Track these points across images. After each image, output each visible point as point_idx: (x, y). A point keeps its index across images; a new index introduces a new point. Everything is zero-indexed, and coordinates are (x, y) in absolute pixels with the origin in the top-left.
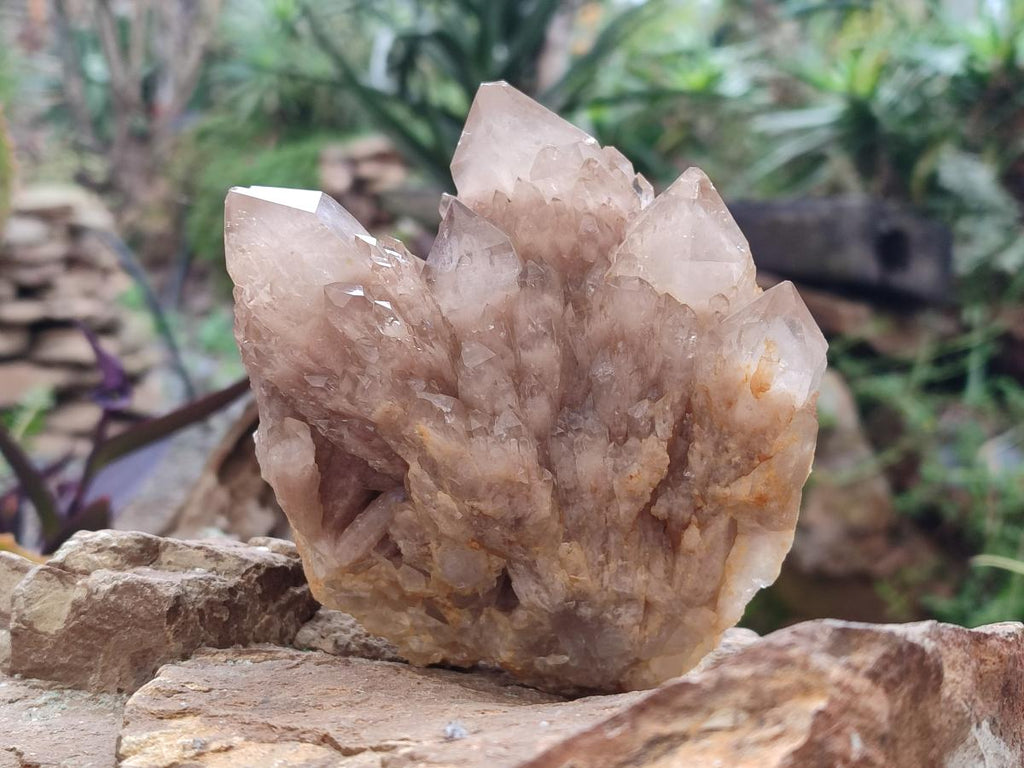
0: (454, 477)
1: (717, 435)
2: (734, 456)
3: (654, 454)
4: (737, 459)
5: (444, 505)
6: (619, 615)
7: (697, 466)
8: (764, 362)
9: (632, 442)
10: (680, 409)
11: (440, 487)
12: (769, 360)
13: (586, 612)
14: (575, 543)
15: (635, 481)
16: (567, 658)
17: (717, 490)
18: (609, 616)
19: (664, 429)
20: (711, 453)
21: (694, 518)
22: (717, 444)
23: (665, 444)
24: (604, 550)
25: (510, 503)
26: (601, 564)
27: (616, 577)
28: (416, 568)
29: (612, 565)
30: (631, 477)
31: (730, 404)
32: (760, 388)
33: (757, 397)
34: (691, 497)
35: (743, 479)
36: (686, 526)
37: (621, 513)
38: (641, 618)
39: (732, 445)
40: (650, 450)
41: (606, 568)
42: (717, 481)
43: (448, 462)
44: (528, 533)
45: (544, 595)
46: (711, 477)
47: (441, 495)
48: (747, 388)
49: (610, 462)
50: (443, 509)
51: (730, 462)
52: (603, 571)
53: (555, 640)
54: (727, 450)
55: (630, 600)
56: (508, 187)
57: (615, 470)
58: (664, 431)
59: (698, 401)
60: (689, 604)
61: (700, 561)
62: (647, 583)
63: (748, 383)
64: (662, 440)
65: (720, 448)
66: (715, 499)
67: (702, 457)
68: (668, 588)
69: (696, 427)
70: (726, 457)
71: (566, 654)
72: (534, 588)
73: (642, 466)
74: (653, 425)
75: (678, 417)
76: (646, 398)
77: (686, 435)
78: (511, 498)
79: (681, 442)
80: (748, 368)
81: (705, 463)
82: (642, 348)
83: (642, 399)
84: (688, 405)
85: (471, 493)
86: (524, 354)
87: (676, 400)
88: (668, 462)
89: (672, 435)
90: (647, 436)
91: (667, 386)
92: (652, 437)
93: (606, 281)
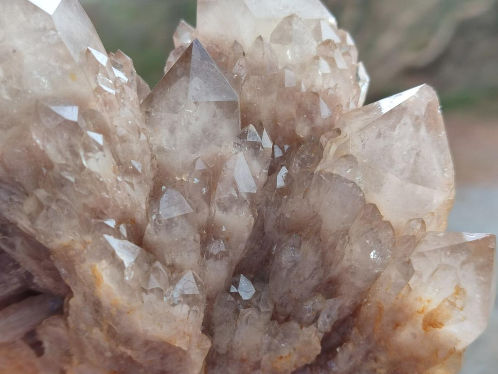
0: (116, 325)
1: (372, 345)
2: (381, 368)
3: (308, 343)
5: (96, 339)
7: (342, 363)
8: (447, 303)
9: (295, 325)
10: (347, 311)
11: (97, 323)
12: (453, 304)
15: (283, 361)
19: (325, 323)
20: (361, 357)
22: (368, 352)
23: (321, 335)
25: (162, 359)
30: (282, 357)
31: (397, 325)
32: (432, 322)
33: (425, 329)
39: (383, 358)
40: (306, 338)
47: (96, 330)
48: (420, 319)
49: (266, 339)
50: (94, 342)
54: (376, 360)
56: (247, 40)
57: (269, 349)
58: (325, 324)
59: (368, 311)
63: (423, 316)
64: (320, 331)
65: (369, 355)
67: (351, 357)
69: (355, 331)
70: (374, 365)
73: (295, 349)
74: (317, 317)
75: (342, 317)
76: (319, 291)
77: (344, 334)
78: (164, 356)
79: (336, 338)
80: (429, 301)
81: (351, 363)
82: (334, 246)
83: (316, 291)
84: (356, 311)
85: (128, 341)
86: (219, 214)
87: (347, 304)
88: (319, 352)
89: (329, 330)
90: (308, 325)
91: (344, 289)
92: (313, 327)
93: (320, 172)
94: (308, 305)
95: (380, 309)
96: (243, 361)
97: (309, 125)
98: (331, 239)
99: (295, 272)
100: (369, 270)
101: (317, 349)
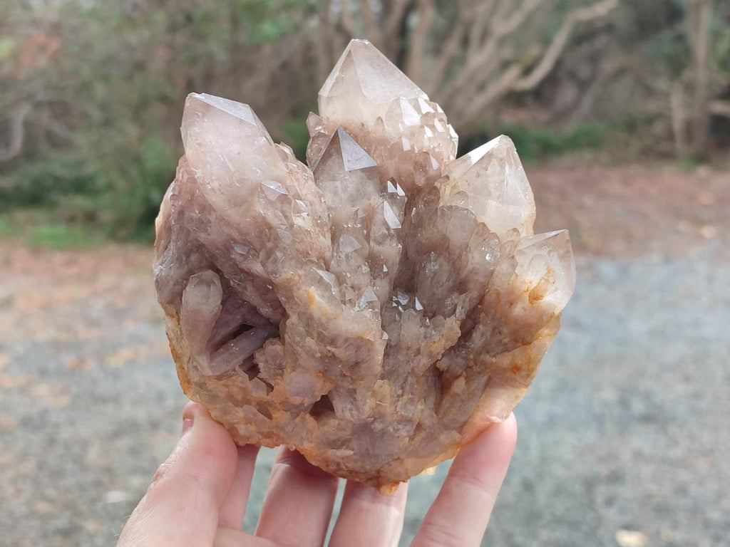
0: (325, 330)
1: (496, 323)
2: (505, 338)
3: (452, 329)
4: (506, 340)
5: (308, 346)
6: (398, 430)
7: (477, 340)
8: (543, 281)
9: (440, 318)
10: (476, 301)
11: (309, 334)
12: (547, 281)
13: (378, 426)
14: (386, 381)
15: (436, 345)
16: (352, 452)
17: (487, 358)
18: (392, 430)
20: (489, 333)
21: (464, 373)
22: (494, 329)
23: (458, 322)
24: (402, 388)
25: (356, 352)
26: (398, 396)
27: (405, 405)
28: (265, 382)
29: (405, 397)
30: (434, 342)
31: (511, 304)
32: (535, 297)
33: (531, 303)
34: (466, 359)
35: (506, 354)
36: (457, 377)
37: (421, 364)
38: (412, 433)
39: (505, 330)
40: (450, 326)
41: (400, 399)
42: (488, 352)
43: (324, 320)
44: (360, 372)
45: (355, 412)
46: (486, 349)
47: (309, 339)
48: (527, 296)
49: (422, 331)
50: (307, 349)
51: (501, 341)
52: (398, 401)
53: (349, 441)
54: (500, 333)
55: (409, 421)
57: (425, 337)
58: (461, 314)
59: (490, 298)
60: (446, 427)
61: (462, 401)
62: (422, 411)
63: (528, 293)
64: (458, 320)
65: (496, 331)
66: (483, 363)
67: (483, 335)
68: (435, 415)
69: (482, 315)
70: (500, 337)
71: (353, 450)
72: (349, 406)
73: (443, 335)
74: (455, 310)
75: (472, 307)
76: (453, 291)
77: (475, 319)
78: (358, 348)
79: (470, 323)
80: (531, 282)
81: (484, 339)
82: (460, 257)
83: (452, 290)
84: (481, 300)
85: (333, 342)
86: (377, 248)
87: (475, 296)
88: (460, 335)
89: (464, 318)
90: (450, 316)
91: (471, 286)
92: (453, 317)
93: (443, 206)
94: (448, 302)
95: (498, 294)
96: (408, 348)
97: (424, 176)
98: (457, 252)
99: (435, 280)
100: (486, 269)
101: (458, 333)
